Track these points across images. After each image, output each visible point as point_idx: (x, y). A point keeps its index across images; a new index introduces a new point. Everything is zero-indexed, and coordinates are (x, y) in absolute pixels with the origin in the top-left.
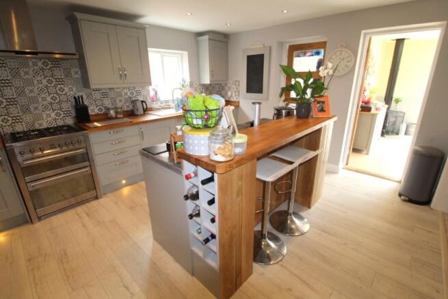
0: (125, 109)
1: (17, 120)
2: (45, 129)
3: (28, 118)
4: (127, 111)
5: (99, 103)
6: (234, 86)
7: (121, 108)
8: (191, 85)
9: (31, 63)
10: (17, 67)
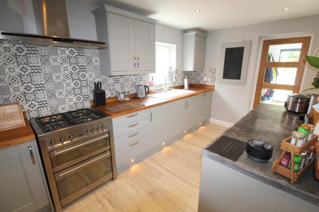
0: (131, 93)
1: (43, 104)
2: (68, 113)
3: (52, 102)
4: (132, 94)
5: (111, 87)
6: (210, 73)
7: (129, 92)
8: (177, 71)
9: (59, 52)
10: (47, 54)
